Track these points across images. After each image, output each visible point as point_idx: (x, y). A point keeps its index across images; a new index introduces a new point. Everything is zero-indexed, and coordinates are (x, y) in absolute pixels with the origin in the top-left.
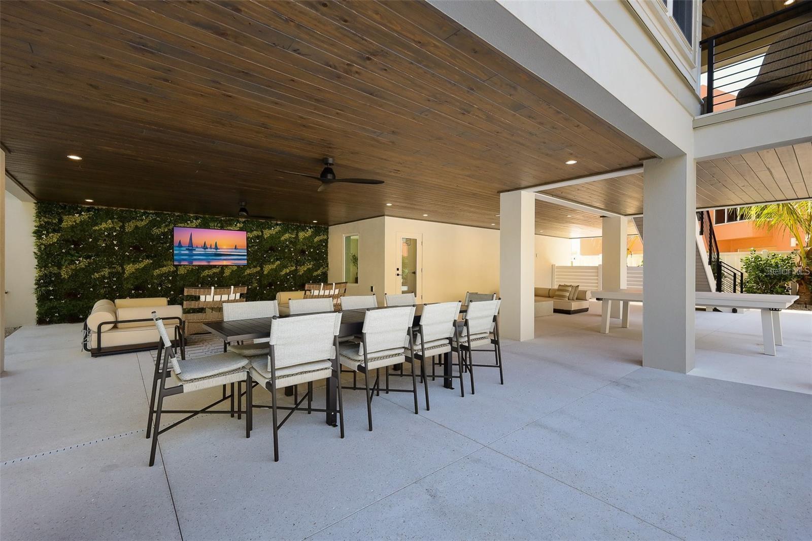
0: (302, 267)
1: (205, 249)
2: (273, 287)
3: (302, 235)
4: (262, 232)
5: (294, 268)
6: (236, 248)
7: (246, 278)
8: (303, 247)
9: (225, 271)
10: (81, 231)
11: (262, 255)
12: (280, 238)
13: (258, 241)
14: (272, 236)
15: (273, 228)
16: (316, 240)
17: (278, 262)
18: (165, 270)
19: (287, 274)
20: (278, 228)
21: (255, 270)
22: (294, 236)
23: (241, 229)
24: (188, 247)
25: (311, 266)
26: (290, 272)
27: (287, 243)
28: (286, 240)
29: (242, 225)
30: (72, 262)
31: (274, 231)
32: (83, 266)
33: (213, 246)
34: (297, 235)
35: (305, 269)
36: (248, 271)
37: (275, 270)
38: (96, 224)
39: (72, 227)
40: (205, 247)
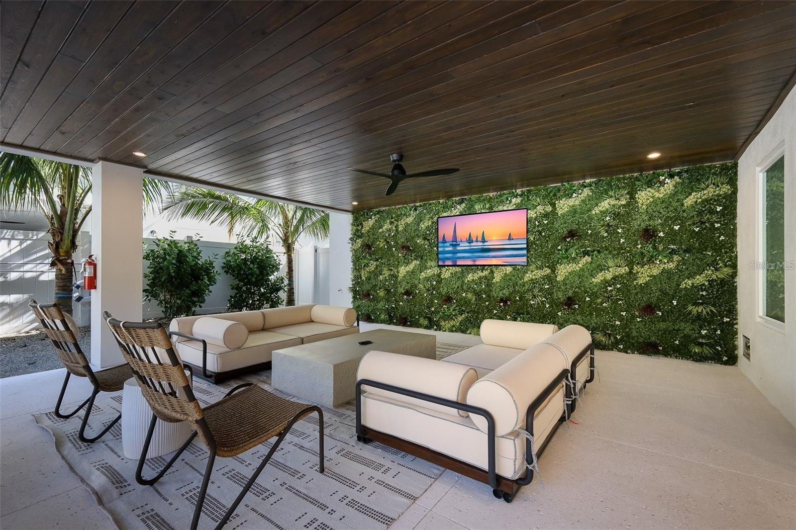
0: (646, 267)
1: (470, 243)
2: (577, 306)
3: (644, 197)
4: (553, 205)
5: (624, 270)
6: (510, 239)
7: (526, 287)
8: (651, 223)
9: (495, 275)
10: (373, 235)
11: (555, 246)
12: (590, 210)
13: (546, 222)
14: (574, 211)
15: (574, 195)
16: (689, 201)
17: (588, 259)
18: (429, 272)
19: (606, 283)
20: (587, 192)
21: (539, 274)
22: (624, 202)
23: (518, 208)
24: (453, 242)
25: (671, 265)
26: (615, 278)
27: (608, 218)
28: (604, 213)
29: (519, 200)
30: (367, 265)
31: (575, 201)
32: (373, 269)
33: (480, 239)
34: (632, 197)
35: (655, 272)
36: (528, 276)
37: (580, 274)
38: (381, 227)
39: (369, 231)
40: (470, 241)
